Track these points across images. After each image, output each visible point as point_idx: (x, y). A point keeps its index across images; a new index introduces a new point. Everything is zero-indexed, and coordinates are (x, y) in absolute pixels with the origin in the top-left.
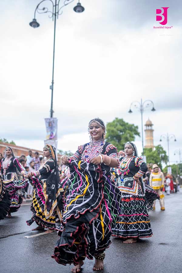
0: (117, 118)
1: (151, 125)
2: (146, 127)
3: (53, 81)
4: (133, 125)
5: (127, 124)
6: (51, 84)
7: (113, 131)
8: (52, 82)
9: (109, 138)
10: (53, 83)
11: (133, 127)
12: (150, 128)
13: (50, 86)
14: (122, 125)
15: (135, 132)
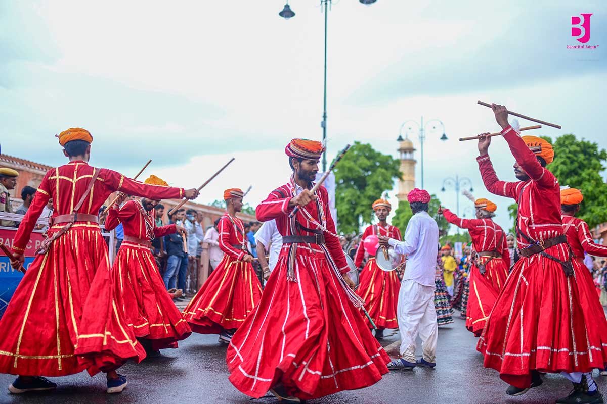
0: (357, 143)
1: (411, 150)
2: (401, 153)
3: (325, 114)
4: (390, 157)
5: (379, 154)
6: (322, 119)
7: (350, 170)
8: (322, 115)
9: (341, 181)
10: (325, 117)
11: (391, 163)
12: (408, 156)
13: (322, 122)
14: (369, 158)
15: (394, 171)
